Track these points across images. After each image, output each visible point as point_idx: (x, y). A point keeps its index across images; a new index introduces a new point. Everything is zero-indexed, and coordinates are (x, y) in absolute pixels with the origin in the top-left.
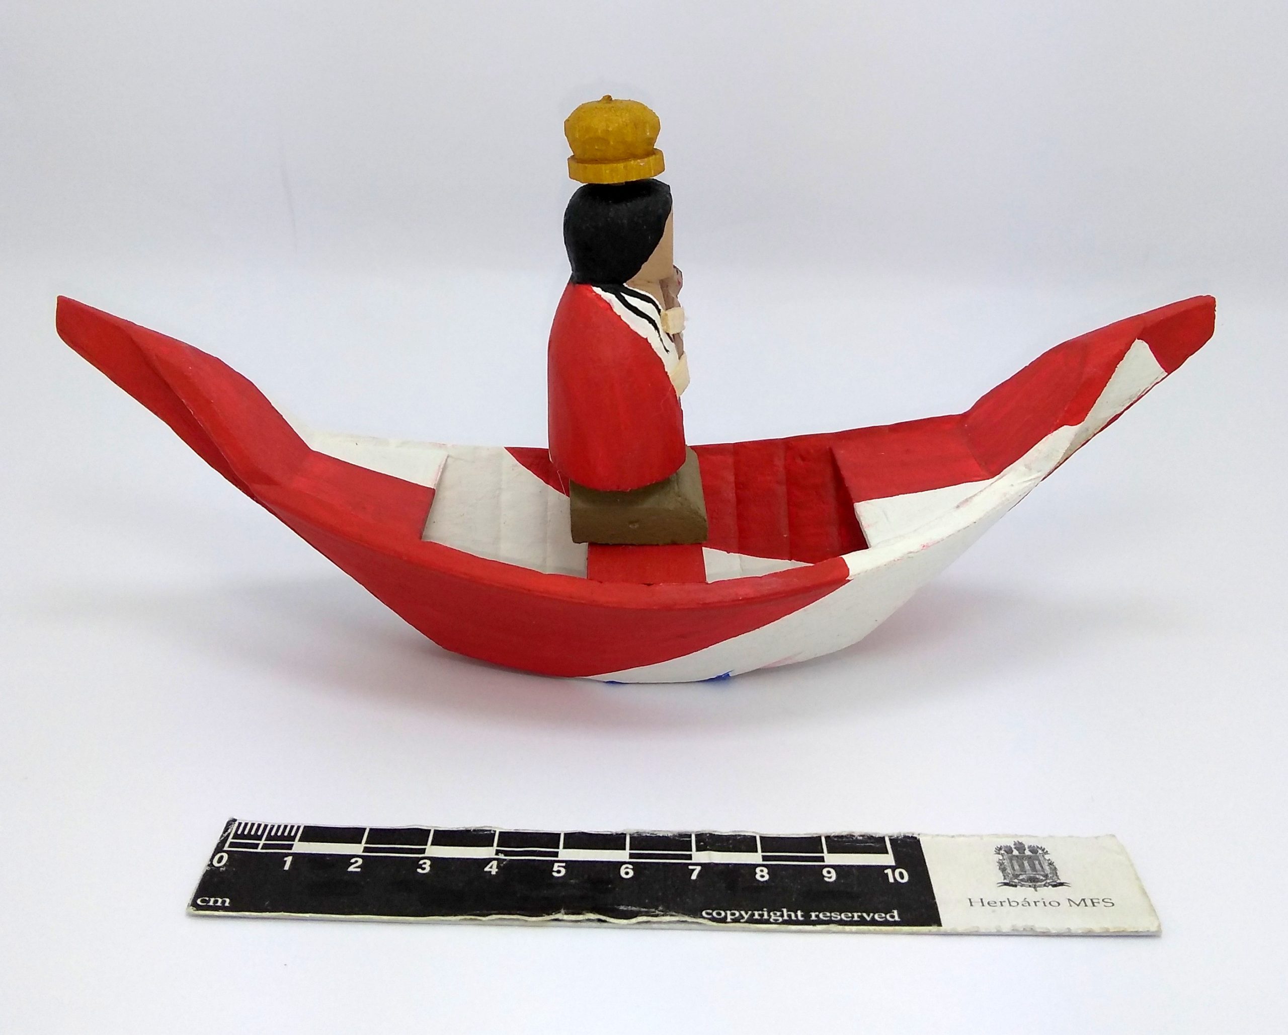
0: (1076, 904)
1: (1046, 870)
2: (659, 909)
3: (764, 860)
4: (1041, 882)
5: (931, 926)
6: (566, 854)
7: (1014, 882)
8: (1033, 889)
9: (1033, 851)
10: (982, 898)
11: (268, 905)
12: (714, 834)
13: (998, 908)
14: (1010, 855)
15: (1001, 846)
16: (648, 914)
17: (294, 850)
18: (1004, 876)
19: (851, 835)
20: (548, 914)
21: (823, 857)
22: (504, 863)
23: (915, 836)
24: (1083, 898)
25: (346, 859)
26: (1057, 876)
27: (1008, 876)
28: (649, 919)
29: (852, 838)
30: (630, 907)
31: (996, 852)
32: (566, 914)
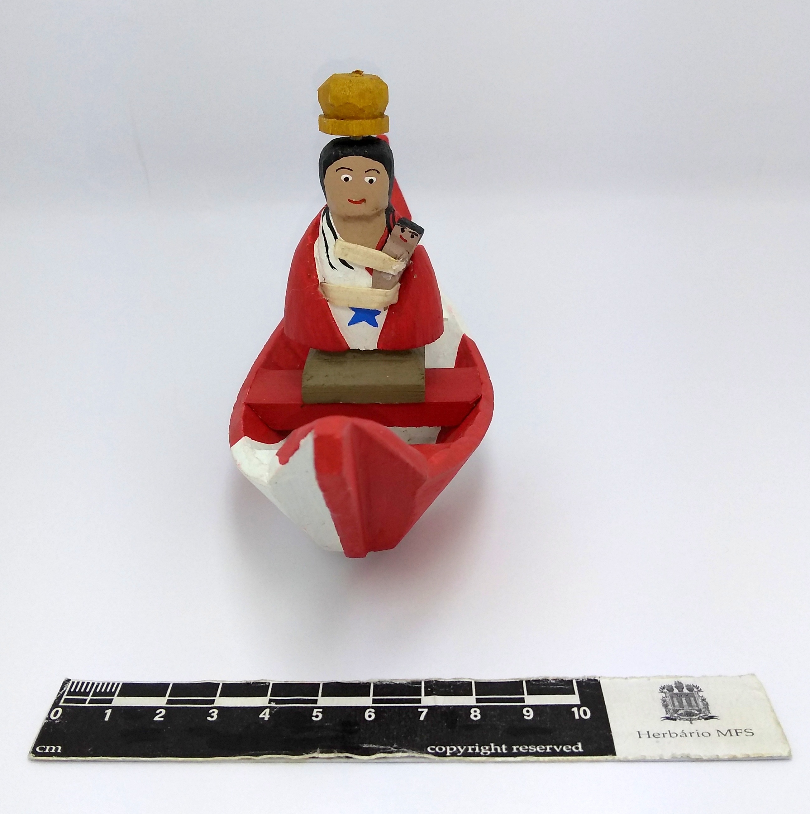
0: (723, 734)
1: (700, 705)
2: (394, 747)
3: (477, 702)
4: (695, 716)
5: (607, 755)
6: (324, 701)
7: (675, 716)
8: (688, 722)
9: (689, 689)
10: (648, 730)
11: (91, 751)
12: (439, 681)
13: (661, 738)
14: (671, 693)
15: (665, 686)
16: (385, 751)
17: (114, 704)
18: (667, 711)
19: (545, 679)
20: (307, 754)
21: (524, 698)
22: (275, 710)
23: (596, 679)
24: (729, 729)
25: (153, 710)
26: (708, 710)
27: (669, 711)
28: (386, 755)
29: (547, 682)
30: (371, 745)
31: (660, 690)
32: (321, 752)
